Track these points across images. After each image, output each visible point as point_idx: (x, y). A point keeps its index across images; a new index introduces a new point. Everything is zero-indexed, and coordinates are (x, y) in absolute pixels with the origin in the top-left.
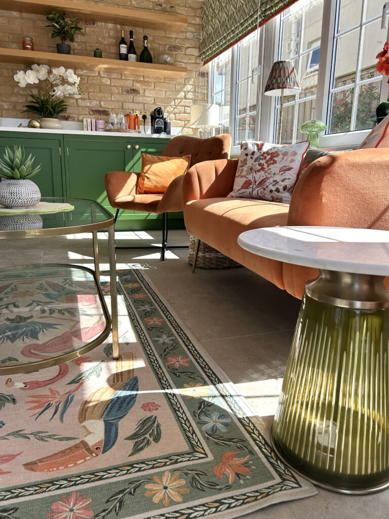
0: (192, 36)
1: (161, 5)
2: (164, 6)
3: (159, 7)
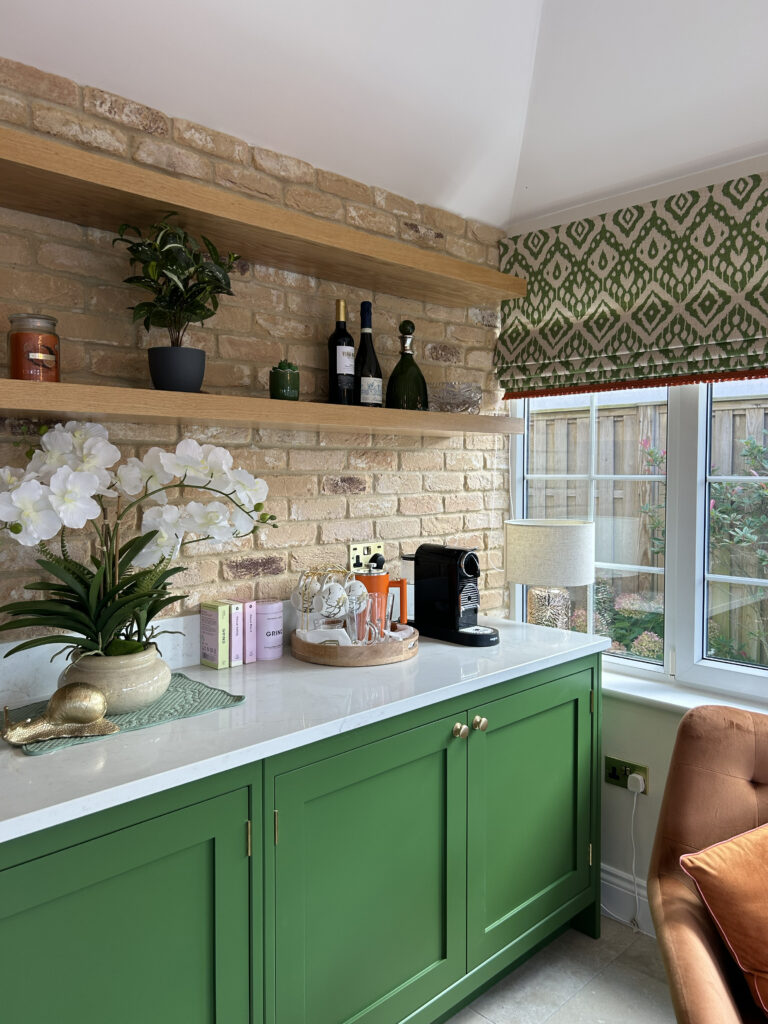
0: (480, 318)
1: (414, 227)
2: (422, 230)
3: (412, 232)
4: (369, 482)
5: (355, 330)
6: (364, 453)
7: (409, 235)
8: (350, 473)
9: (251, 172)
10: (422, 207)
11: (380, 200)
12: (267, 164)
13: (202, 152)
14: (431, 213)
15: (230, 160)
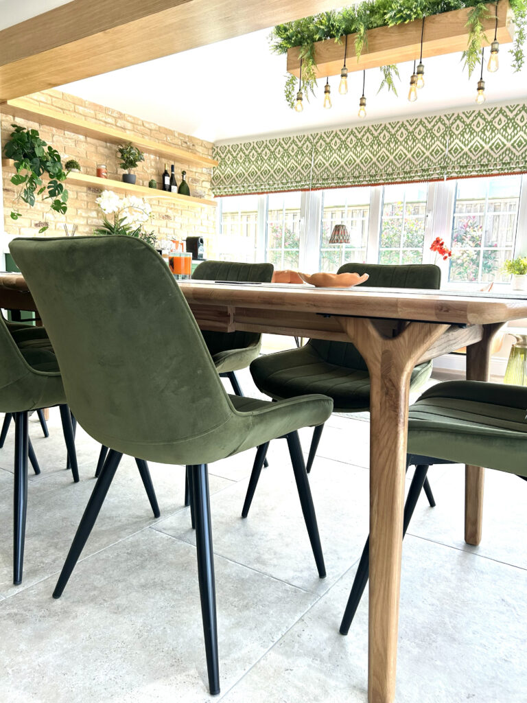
0: (206, 172)
1: (186, 143)
2: (188, 143)
4: (172, 218)
5: (170, 173)
6: (171, 209)
7: (184, 145)
8: (167, 214)
9: (142, 127)
10: (188, 136)
11: (176, 135)
12: (147, 125)
13: (131, 123)
14: (191, 138)
15: (138, 125)
